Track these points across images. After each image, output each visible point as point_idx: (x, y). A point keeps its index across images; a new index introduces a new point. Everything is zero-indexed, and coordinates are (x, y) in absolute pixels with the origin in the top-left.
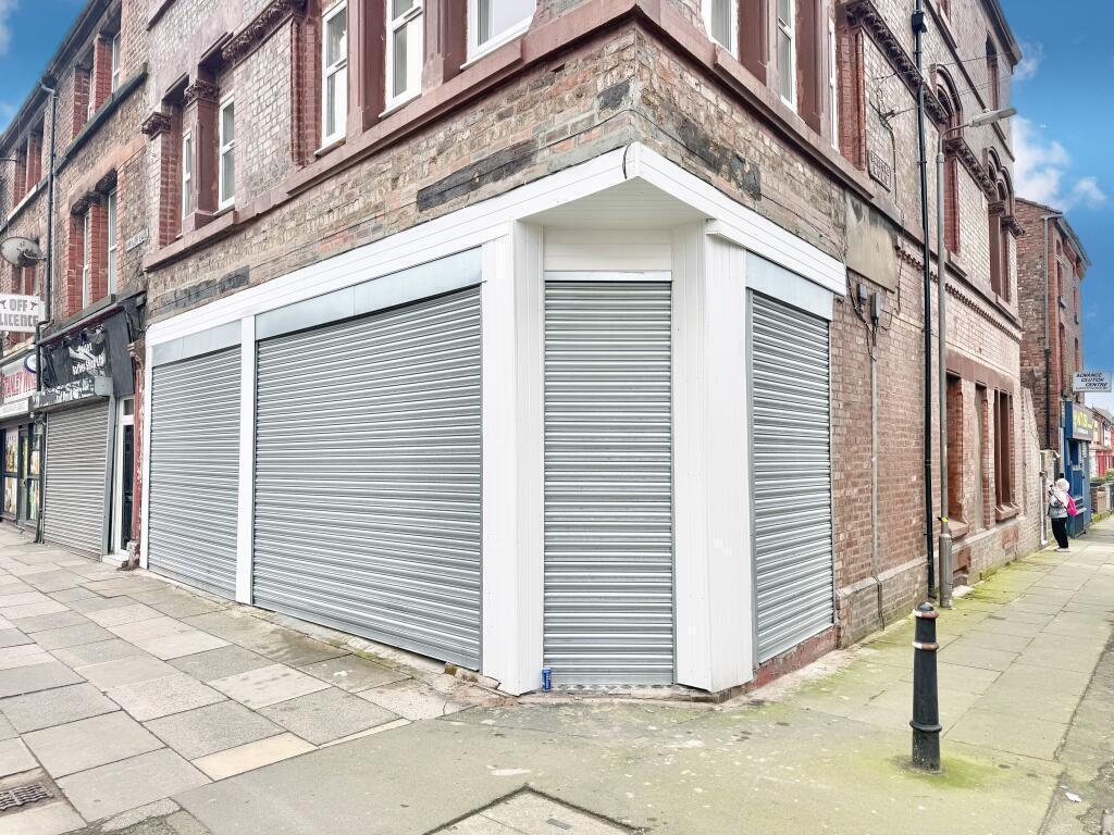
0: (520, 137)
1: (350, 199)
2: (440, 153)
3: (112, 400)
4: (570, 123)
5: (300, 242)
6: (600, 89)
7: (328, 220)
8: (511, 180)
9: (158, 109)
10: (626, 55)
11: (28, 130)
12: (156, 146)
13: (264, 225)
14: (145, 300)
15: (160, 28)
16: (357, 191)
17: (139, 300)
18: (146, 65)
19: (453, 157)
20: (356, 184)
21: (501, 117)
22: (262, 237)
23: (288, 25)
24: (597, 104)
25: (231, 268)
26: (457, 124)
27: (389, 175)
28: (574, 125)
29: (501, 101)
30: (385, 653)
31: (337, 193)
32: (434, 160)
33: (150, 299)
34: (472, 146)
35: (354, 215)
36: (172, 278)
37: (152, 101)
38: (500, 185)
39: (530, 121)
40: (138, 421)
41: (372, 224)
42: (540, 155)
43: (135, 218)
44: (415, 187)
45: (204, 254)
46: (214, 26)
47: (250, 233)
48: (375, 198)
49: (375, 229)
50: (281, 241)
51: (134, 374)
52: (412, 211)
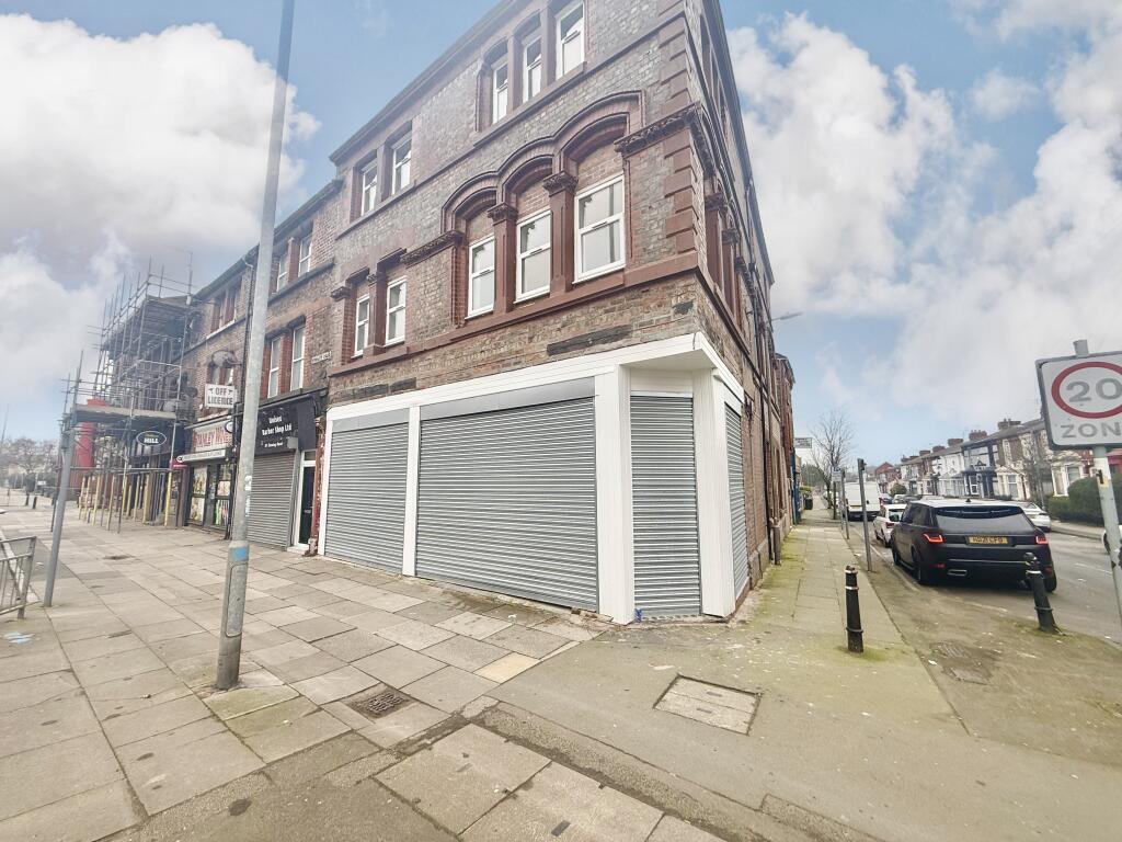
0: (621, 323)
1: (498, 346)
2: (563, 326)
3: (297, 451)
4: (655, 319)
5: (457, 367)
6: (674, 303)
7: (479, 357)
8: (614, 344)
9: (343, 284)
10: (689, 289)
11: (226, 287)
12: (340, 306)
13: (430, 356)
14: (328, 393)
15: (346, 241)
16: (502, 342)
17: (323, 393)
18: (333, 259)
19: (574, 329)
20: (502, 338)
21: (607, 312)
22: (427, 362)
23: (450, 249)
24: (672, 311)
25: (402, 378)
26: (576, 313)
27: (527, 335)
28: (658, 320)
29: (608, 304)
30: (527, 603)
31: (487, 342)
32: (559, 330)
33: (332, 393)
34: (587, 324)
35: (500, 355)
36: (351, 381)
37: (338, 280)
38: (607, 346)
39: (627, 315)
40: (320, 465)
41: (514, 360)
42: (635, 333)
43: (320, 345)
44: (547, 342)
45: (379, 369)
46: (391, 243)
47: (417, 360)
48: (516, 347)
49: (516, 363)
50: (442, 365)
51: (317, 437)
52: (544, 356)
